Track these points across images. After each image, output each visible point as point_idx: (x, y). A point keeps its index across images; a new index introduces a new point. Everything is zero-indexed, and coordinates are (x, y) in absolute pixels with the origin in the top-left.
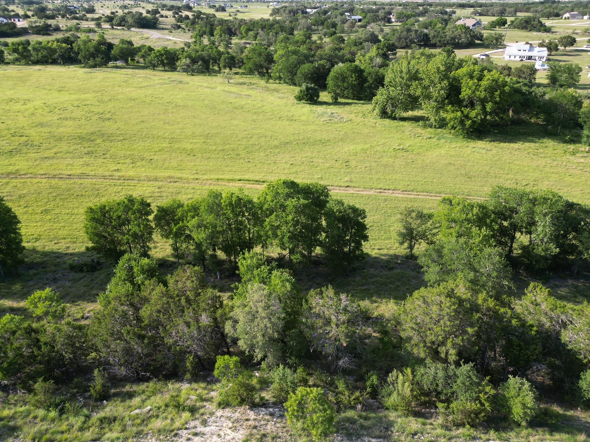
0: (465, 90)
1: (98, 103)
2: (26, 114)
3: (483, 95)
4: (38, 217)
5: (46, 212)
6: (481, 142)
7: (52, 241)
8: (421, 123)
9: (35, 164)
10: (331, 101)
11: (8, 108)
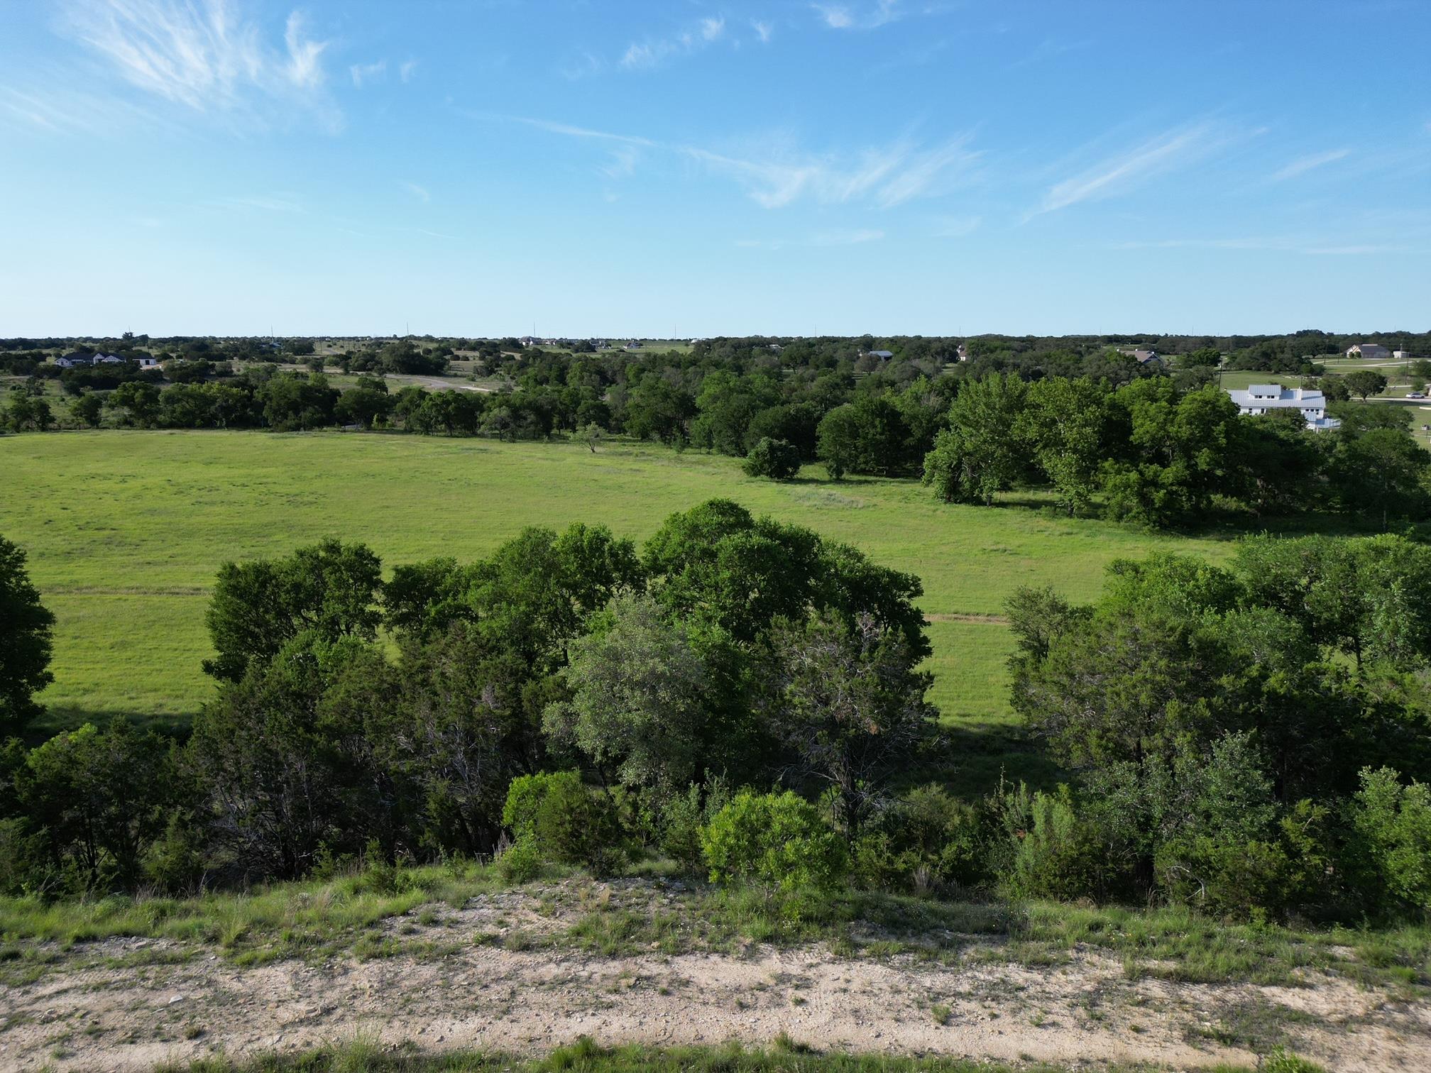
0: (1142, 425)
1: (290, 481)
2: (123, 496)
3: (1185, 432)
4: (100, 655)
5: (124, 645)
6: (1195, 541)
7: (123, 694)
8: (1044, 510)
9: (120, 572)
10: (827, 478)
11: (84, 487)
